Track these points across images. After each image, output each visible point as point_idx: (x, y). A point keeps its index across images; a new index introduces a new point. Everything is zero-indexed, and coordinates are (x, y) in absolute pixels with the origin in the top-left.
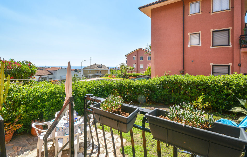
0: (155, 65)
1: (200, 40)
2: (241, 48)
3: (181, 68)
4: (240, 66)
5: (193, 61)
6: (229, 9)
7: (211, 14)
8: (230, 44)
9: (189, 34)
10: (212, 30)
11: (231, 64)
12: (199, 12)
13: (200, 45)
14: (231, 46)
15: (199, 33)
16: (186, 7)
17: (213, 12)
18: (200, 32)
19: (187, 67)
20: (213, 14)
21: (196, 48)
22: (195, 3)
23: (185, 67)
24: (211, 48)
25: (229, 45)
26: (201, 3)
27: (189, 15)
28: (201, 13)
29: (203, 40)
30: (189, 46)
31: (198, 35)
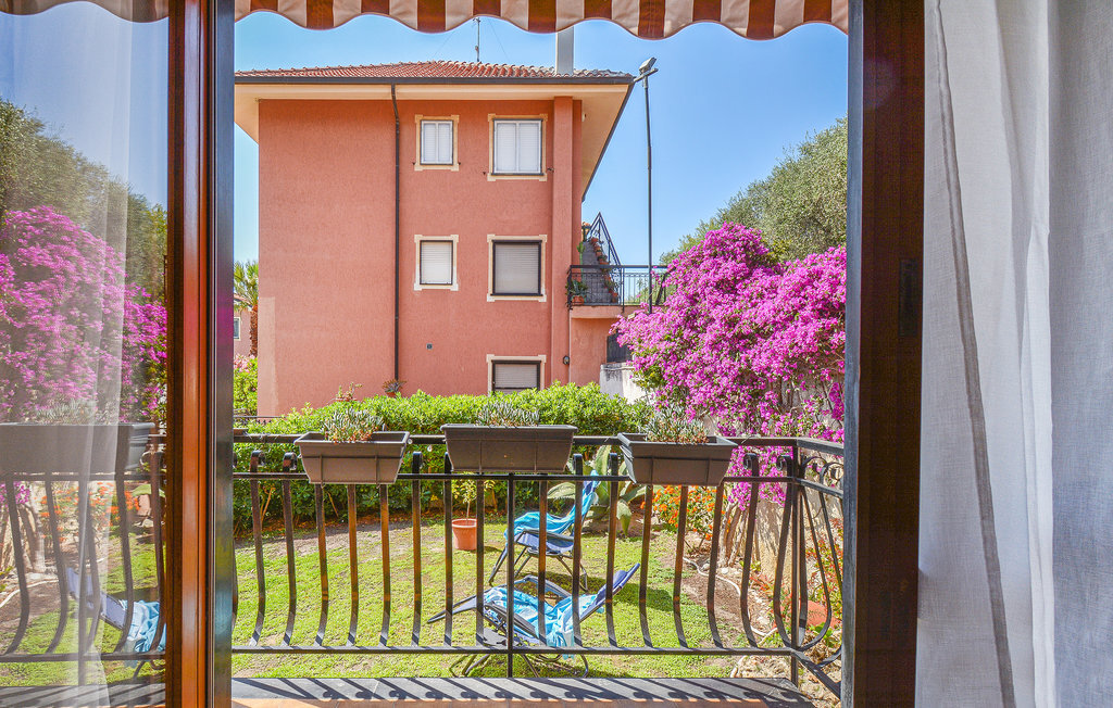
0: (277, 360)
1: (455, 268)
2: (570, 305)
3: (387, 373)
4: (568, 364)
5: (430, 347)
6: (542, 175)
7: (490, 179)
8: (543, 291)
9: (418, 238)
10: (491, 237)
11: (543, 358)
12: (452, 165)
13: (455, 288)
14: (543, 299)
15: (452, 242)
16: (405, 132)
17: (493, 174)
18: (455, 238)
19: (410, 371)
20: (493, 179)
21: (438, 295)
22: (437, 123)
23: (403, 367)
24: (490, 299)
25: (539, 294)
26: (456, 129)
27: (418, 168)
28: (456, 168)
29: (465, 266)
30: (417, 287)
31: (447, 247)
